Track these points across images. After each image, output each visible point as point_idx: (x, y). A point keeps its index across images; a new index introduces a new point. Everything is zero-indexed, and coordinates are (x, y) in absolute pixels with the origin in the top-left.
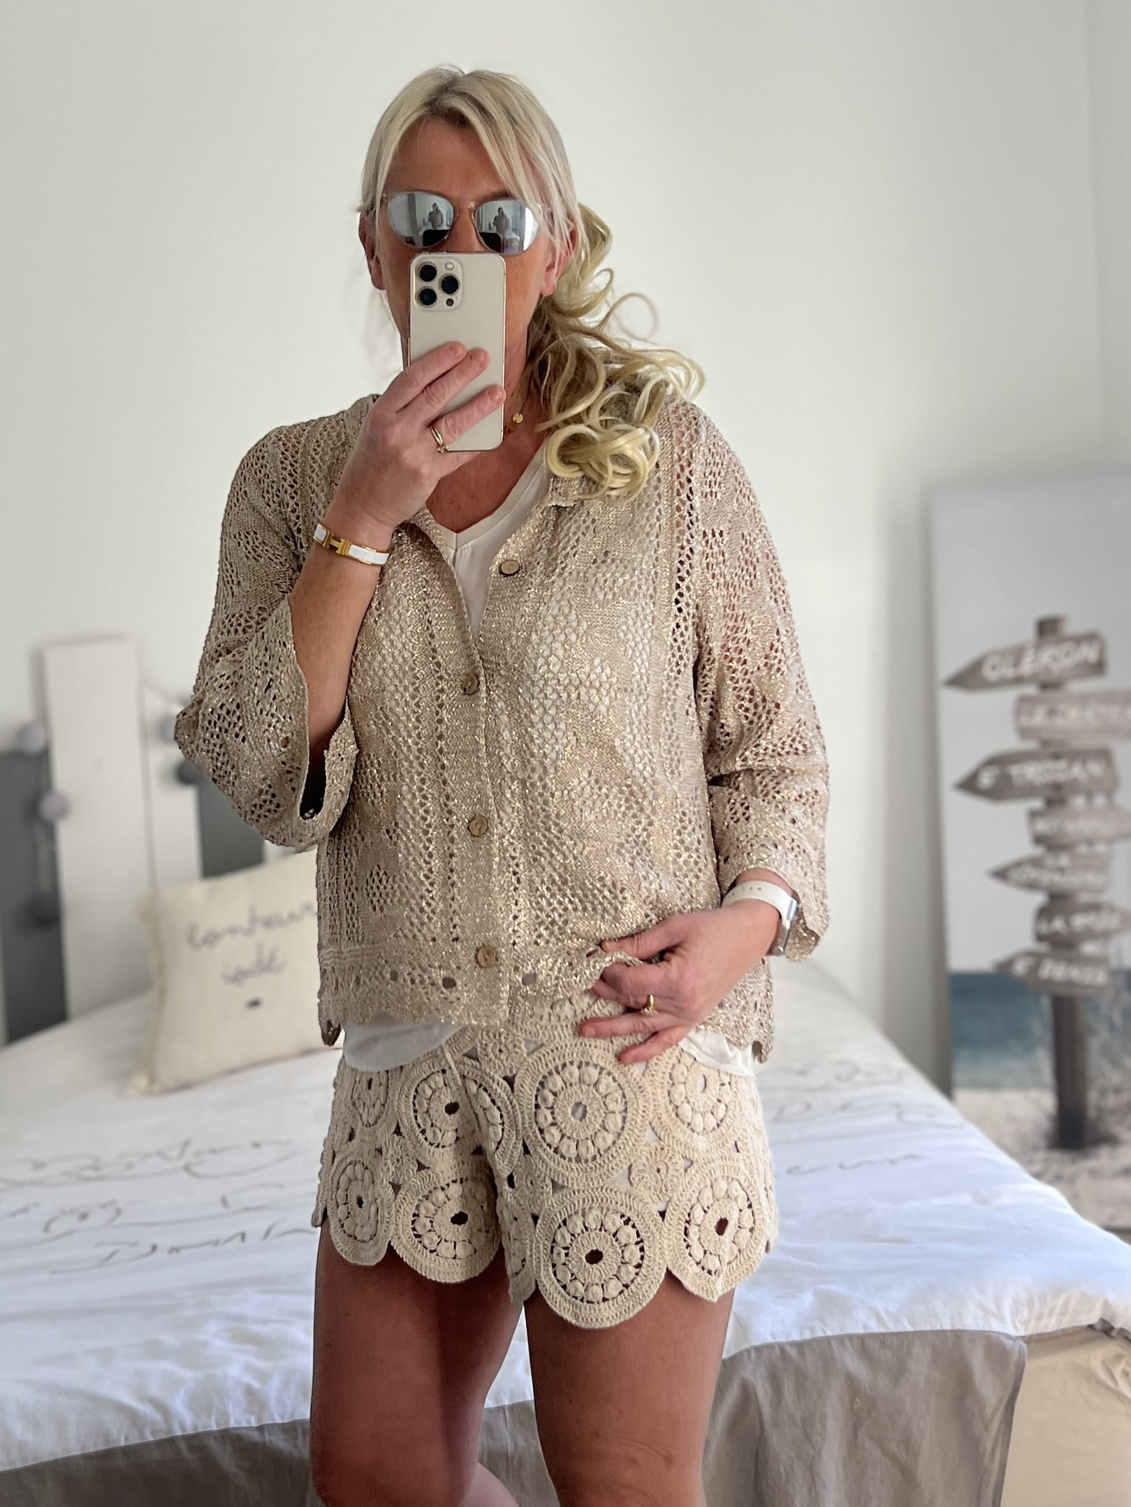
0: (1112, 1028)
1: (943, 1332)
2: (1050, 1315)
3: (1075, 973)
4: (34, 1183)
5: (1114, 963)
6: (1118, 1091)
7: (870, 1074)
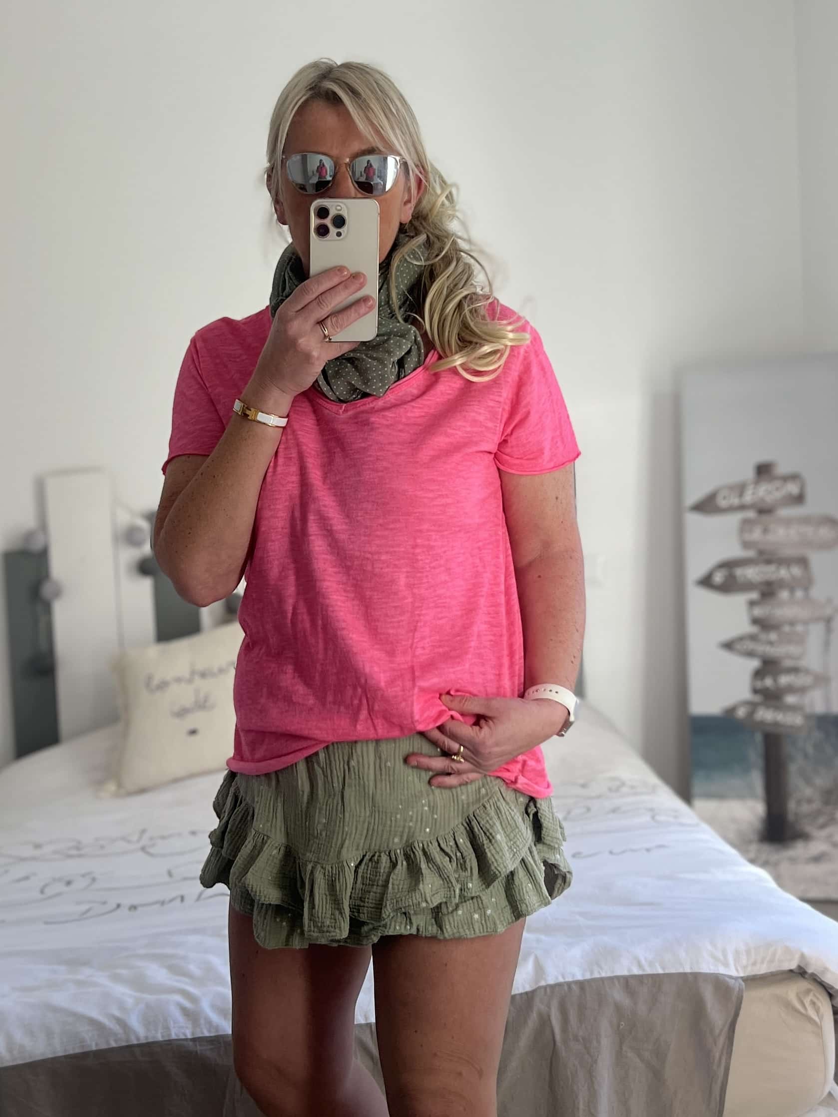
0: (806, 756)
1: (685, 975)
2: (762, 962)
3: (780, 717)
4: (34, 859)
5: (808, 710)
6: (810, 801)
7: (632, 787)
